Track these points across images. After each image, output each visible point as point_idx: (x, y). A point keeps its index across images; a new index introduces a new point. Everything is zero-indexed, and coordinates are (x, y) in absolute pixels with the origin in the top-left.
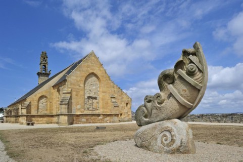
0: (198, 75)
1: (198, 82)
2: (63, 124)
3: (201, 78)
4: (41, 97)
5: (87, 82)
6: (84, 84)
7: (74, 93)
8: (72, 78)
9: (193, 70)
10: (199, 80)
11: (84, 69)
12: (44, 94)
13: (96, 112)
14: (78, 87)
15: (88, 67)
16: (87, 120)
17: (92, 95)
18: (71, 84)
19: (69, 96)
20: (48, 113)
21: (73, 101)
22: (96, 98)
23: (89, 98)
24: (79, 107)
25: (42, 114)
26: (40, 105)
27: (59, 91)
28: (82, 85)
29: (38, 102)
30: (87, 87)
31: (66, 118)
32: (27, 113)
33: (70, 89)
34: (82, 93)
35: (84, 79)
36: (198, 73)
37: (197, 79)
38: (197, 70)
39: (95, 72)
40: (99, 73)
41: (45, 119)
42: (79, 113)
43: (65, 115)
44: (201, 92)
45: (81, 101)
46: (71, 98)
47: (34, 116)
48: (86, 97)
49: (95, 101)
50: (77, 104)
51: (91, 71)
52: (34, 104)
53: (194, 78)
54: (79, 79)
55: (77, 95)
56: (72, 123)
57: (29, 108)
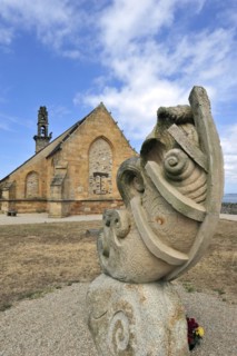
0: (195, 180)
1: (194, 198)
2: (54, 217)
3: (202, 190)
4: (30, 173)
5: (93, 150)
6: (88, 154)
7: (73, 168)
8: (69, 147)
9: (178, 167)
10: (197, 193)
11: (90, 130)
12: (34, 169)
13: (108, 196)
14: (78, 159)
15: (95, 127)
16: (92, 209)
17: (100, 171)
18: (68, 155)
19: (64, 172)
20: (40, 196)
21: (72, 180)
22: (106, 175)
23: (96, 174)
24: (79, 189)
25: (31, 197)
26: (29, 185)
27: (53, 164)
28: (85, 156)
29: (26, 181)
30: (93, 159)
31: (59, 206)
32: (10, 196)
33: (66, 163)
34: (84, 167)
35: (87, 146)
36: (196, 174)
37: (190, 192)
38: (190, 166)
39: (105, 135)
40: (112, 137)
41: (36, 205)
42: (79, 198)
43: (58, 202)
44: (204, 227)
45: (83, 180)
46: (67, 176)
47: (20, 201)
48: (91, 174)
49: (105, 179)
50: (78, 185)
51: (99, 134)
52: (21, 183)
54: (80, 146)
55: (77, 171)
56: (68, 215)
57: (12, 189)
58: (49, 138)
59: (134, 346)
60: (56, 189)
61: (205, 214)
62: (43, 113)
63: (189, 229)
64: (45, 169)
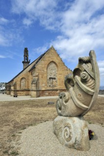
0: (91, 82)
1: (90, 88)
2: (33, 97)
3: (93, 85)
4: (22, 79)
5: (49, 68)
6: (47, 69)
7: (40, 76)
8: (39, 66)
9: (85, 78)
10: (91, 86)
11: (47, 59)
12: (24, 76)
13: (55, 88)
14: (43, 72)
15: (49, 57)
16: (49, 93)
17: (52, 77)
18: (38, 70)
19: (37, 78)
20: (26, 88)
21: (40, 81)
22: (55, 79)
23: (50, 78)
24: (43, 85)
25: (23, 89)
26: (22, 83)
27: (32, 74)
28: (45, 70)
29: (20, 82)
30: (49, 71)
31: (35, 93)
32: (14, 88)
33: (37, 74)
34: (45, 75)
35: (46, 66)
36: (91, 80)
37: (89, 86)
38: (89, 77)
39: (54, 60)
40: (57, 61)
41: (25, 92)
42: (44, 89)
43: (34, 91)
44: (93, 97)
45: (45, 81)
46: (38, 79)
47: (18, 91)
48: (48, 78)
49: (54, 80)
50: (43, 83)
51: (51, 60)
52: (18, 83)
53: (87, 85)
54: (43, 66)
55: (42, 77)
56: (39, 96)
57: (15, 85)
58: (29, 62)
59: (71, 136)
60: (33, 85)
61: (94, 93)
62: (26, 51)
63: (89, 98)
64: (29, 76)
